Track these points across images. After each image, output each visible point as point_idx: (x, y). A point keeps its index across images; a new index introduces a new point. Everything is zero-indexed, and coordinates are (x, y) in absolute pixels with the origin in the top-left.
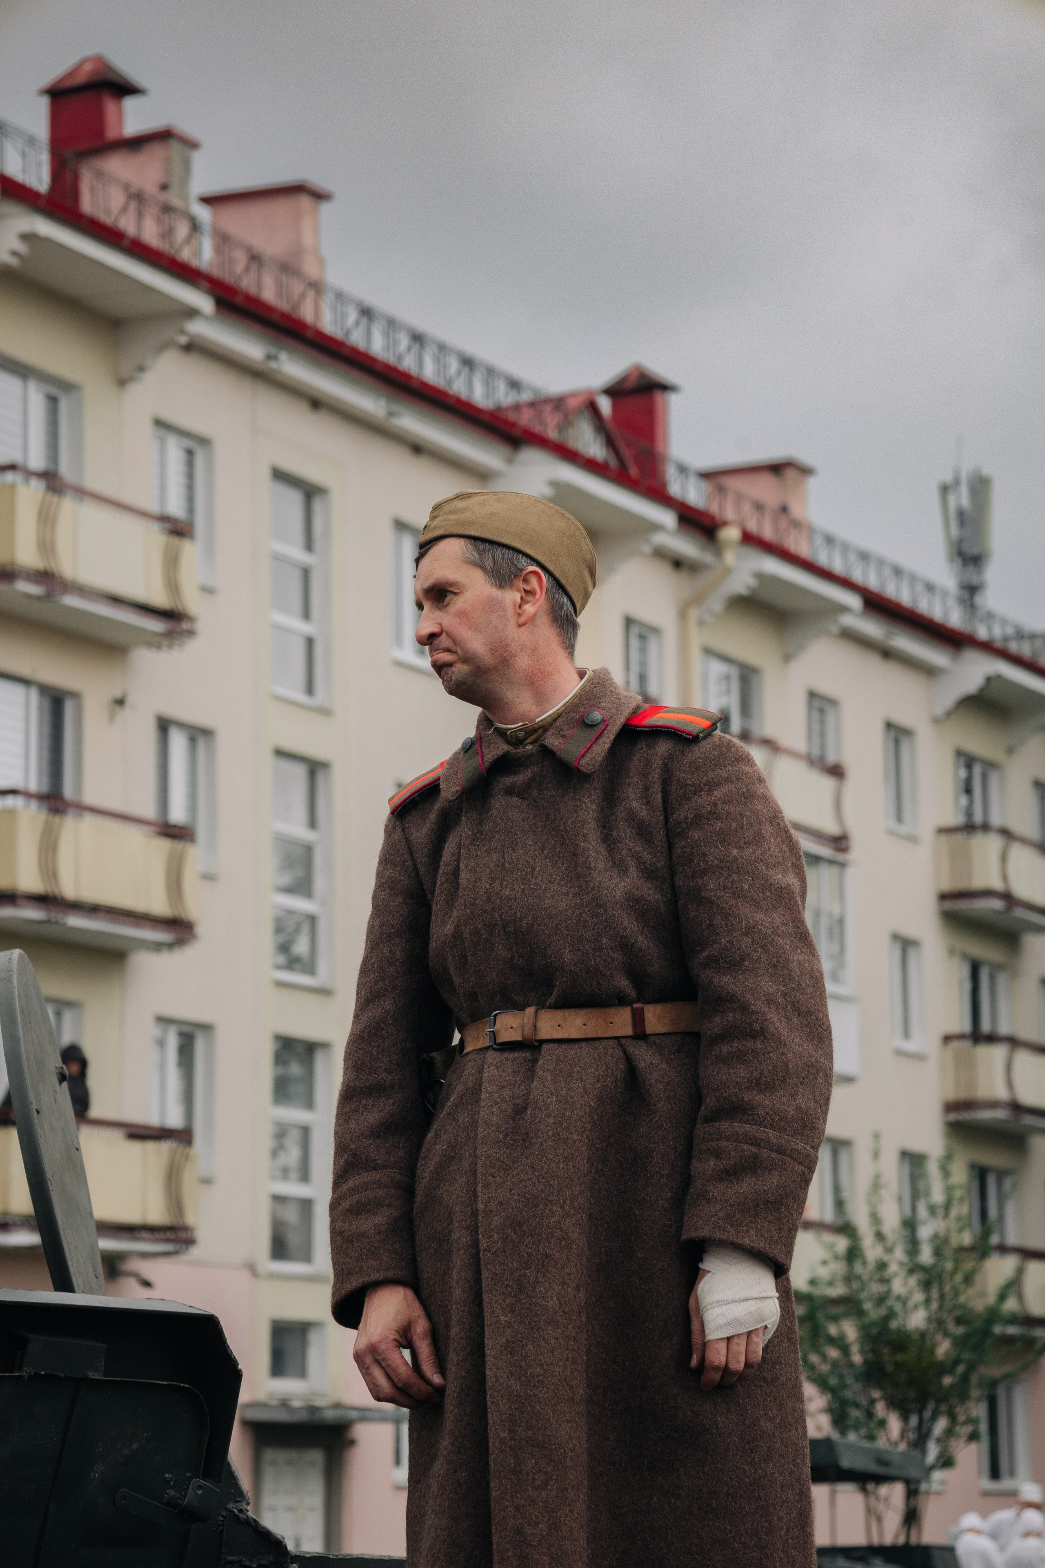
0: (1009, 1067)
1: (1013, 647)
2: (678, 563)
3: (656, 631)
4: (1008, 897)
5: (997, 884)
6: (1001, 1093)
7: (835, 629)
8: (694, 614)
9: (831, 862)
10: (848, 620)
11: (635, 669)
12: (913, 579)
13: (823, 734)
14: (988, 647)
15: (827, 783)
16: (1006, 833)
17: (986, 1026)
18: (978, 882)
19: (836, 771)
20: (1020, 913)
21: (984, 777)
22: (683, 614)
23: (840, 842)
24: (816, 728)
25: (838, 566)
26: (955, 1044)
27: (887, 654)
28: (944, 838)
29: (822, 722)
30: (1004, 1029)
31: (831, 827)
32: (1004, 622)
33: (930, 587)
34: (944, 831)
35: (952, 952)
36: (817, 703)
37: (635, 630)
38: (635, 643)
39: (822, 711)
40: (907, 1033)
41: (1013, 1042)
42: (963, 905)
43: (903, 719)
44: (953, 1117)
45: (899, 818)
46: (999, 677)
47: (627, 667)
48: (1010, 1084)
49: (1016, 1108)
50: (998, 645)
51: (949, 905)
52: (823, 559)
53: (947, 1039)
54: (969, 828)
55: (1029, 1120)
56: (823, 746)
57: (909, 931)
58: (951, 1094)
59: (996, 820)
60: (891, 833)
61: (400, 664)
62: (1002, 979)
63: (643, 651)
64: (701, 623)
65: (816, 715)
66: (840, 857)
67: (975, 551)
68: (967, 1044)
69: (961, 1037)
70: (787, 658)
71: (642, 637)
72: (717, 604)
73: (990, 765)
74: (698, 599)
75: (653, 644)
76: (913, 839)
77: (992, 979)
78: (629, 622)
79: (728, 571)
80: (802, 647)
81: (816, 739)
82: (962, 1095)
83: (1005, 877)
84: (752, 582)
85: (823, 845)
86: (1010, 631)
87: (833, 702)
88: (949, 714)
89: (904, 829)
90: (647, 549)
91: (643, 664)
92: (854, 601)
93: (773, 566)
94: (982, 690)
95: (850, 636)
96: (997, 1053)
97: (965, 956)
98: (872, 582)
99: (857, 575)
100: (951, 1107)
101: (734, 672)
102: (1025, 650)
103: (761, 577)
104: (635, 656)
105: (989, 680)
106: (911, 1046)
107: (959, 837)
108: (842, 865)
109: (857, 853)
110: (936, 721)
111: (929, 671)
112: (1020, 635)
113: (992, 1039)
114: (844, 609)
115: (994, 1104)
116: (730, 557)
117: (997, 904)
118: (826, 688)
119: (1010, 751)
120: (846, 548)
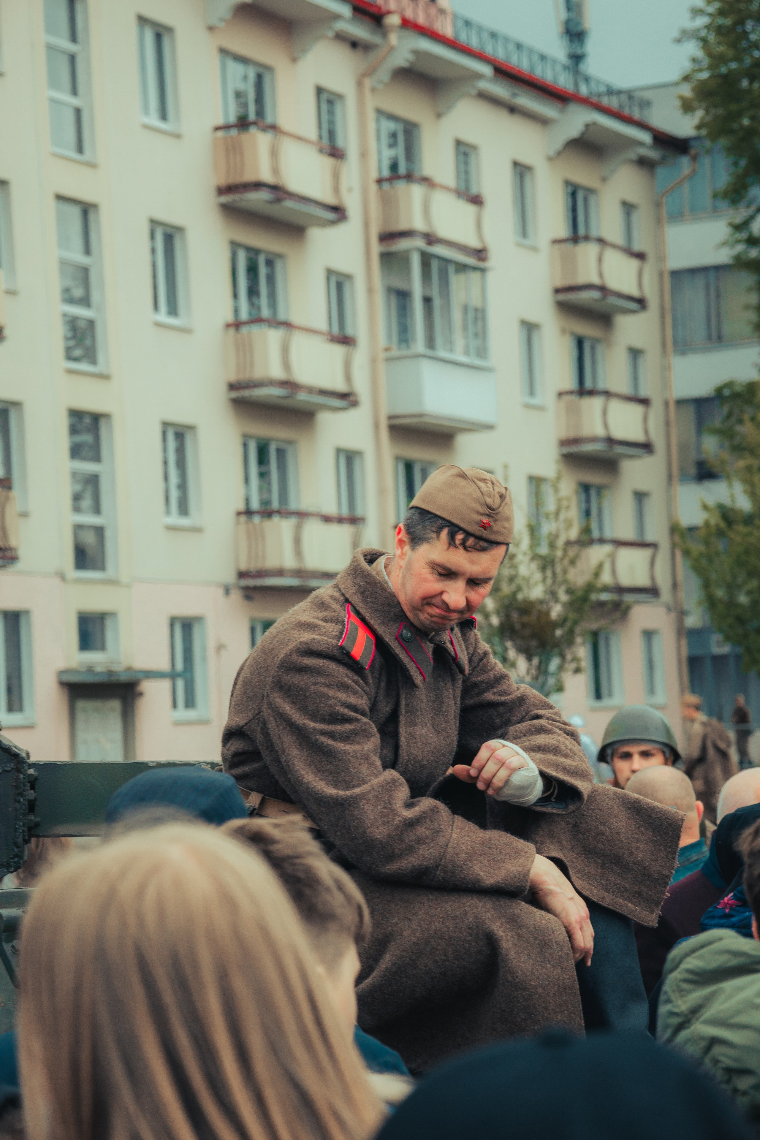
0: (605, 413)
1: (605, 101)
2: (354, 44)
3: (340, 97)
4: (602, 289)
5: (595, 280)
6: (599, 431)
7: (474, 92)
8: (368, 83)
9: (475, 269)
10: (484, 85)
11: (325, 126)
12: (531, 51)
13: (467, 172)
14: (585, 102)
15: (471, 209)
16: (601, 241)
17: (588, 384)
18: (581, 279)
19: (477, 200)
20: (612, 300)
21: (586, 200)
22: (360, 84)
23: (481, 254)
24: (462, 167)
25: (474, 43)
26: (568, 398)
27: (512, 110)
28: (557, 246)
29: (466, 163)
30: (601, 385)
31: (474, 243)
32: (598, 82)
33: (543, 58)
34: (556, 242)
35: (563, 331)
36: (462, 149)
37: (324, 96)
38: (324, 107)
39: (466, 154)
40: (532, 392)
41: (607, 394)
42: (571, 297)
43: (525, 159)
44: (566, 450)
45: (524, 233)
46: (595, 124)
47: (320, 127)
48: (606, 425)
49: (610, 441)
50: (594, 99)
51: (562, 297)
52: (463, 38)
53: (560, 394)
54: (575, 238)
55: (619, 450)
56: (467, 181)
57: (532, 318)
58: (564, 434)
59: (594, 233)
60: (519, 245)
61: (147, 127)
62: (600, 349)
63: (331, 112)
64: (373, 90)
65: (462, 158)
66: (481, 264)
67: (579, 29)
68: (574, 398)
69: (571, 393)
70: (439, 116)
71: (330, 102)
72: (384, 74)
73: (590, 191)
74: (369, 72)
75: (338, 109)
76: (535, 249)
77: (593, 349)
78: (320, 91)
79: (392, 49)
80: (450, 107)
81: (462, 176)
82: (572, 434)
83: (601, 275)
84: (411, 57)
85: (469, 256)
86: (602, 89)
87: (474, 148)
88: (559, 153)
89: (527, 242)
90: (331, 34)
91: (332, 122)
92: (487, 70)
93: (425, 45)
94: (583, 134)
95: (484, 96)
96: (596, 403)
97: (573, 334)
98: (500, 54)
99: (489, 50)
100: (564, 443)
101: (399, 128)
102: (613, 103)
103: (416, 52)
104: (325, 117)
105: (587, 126)
106: (534, 401)
107: (569, 246)
108: (483, 270)
109: (493, 261)
110: (550, 159)
111: (543, 122)
112: (611, 92)
113: (591, 393)
114: (479, 76)
115: (594, 439)
116: (393, 38)
117: (595, 295)
118: (468, 137)
119: (604, 179)
120: (480, 29)
